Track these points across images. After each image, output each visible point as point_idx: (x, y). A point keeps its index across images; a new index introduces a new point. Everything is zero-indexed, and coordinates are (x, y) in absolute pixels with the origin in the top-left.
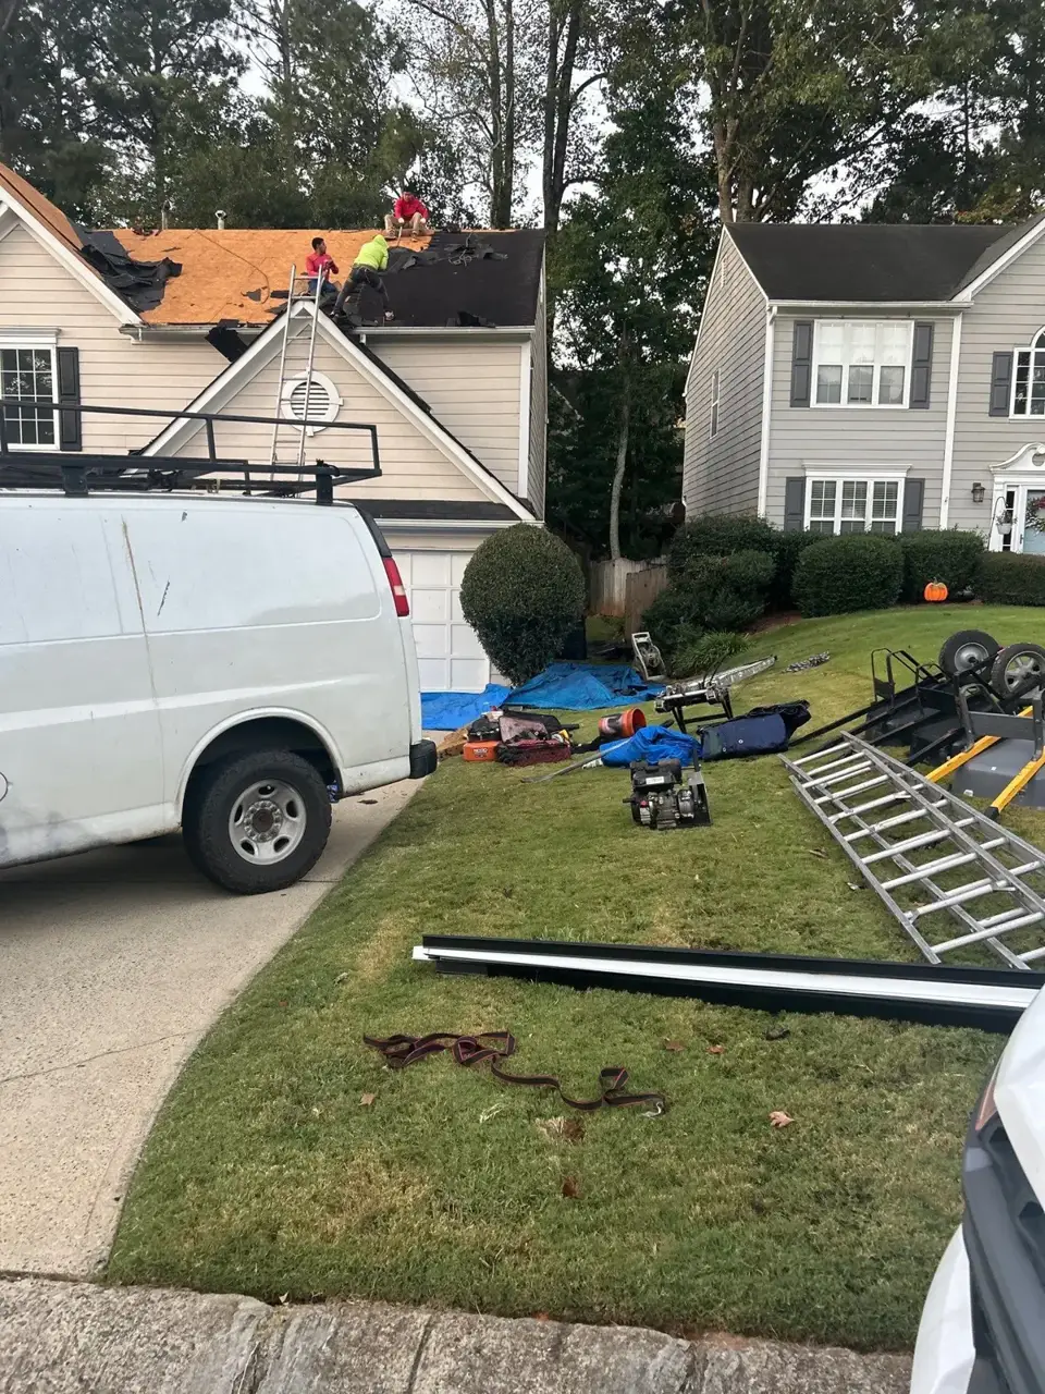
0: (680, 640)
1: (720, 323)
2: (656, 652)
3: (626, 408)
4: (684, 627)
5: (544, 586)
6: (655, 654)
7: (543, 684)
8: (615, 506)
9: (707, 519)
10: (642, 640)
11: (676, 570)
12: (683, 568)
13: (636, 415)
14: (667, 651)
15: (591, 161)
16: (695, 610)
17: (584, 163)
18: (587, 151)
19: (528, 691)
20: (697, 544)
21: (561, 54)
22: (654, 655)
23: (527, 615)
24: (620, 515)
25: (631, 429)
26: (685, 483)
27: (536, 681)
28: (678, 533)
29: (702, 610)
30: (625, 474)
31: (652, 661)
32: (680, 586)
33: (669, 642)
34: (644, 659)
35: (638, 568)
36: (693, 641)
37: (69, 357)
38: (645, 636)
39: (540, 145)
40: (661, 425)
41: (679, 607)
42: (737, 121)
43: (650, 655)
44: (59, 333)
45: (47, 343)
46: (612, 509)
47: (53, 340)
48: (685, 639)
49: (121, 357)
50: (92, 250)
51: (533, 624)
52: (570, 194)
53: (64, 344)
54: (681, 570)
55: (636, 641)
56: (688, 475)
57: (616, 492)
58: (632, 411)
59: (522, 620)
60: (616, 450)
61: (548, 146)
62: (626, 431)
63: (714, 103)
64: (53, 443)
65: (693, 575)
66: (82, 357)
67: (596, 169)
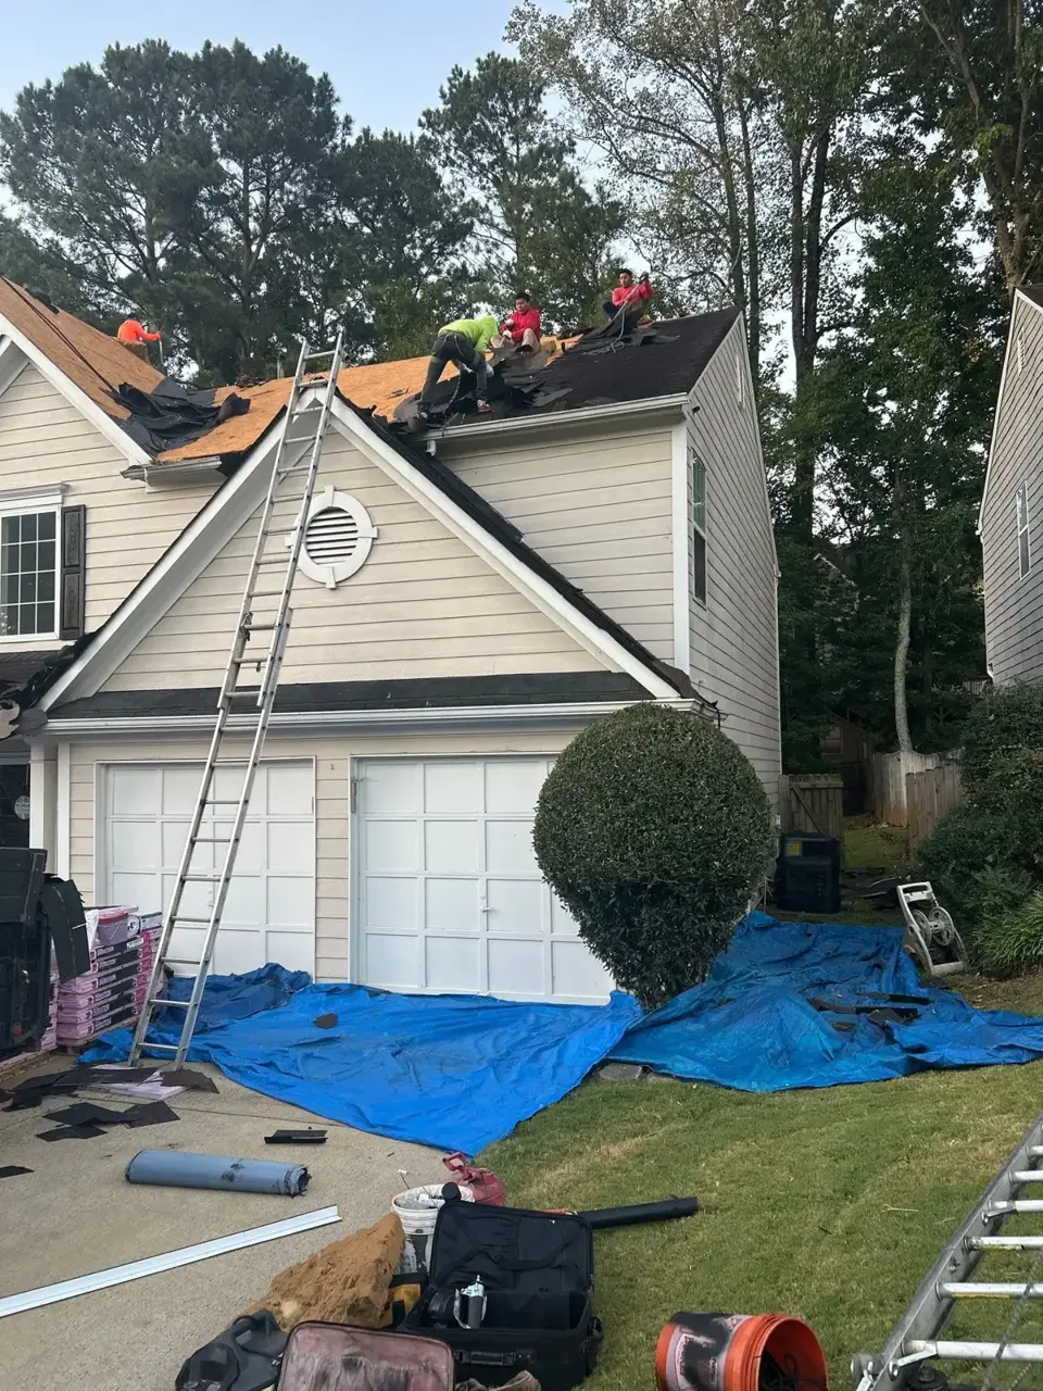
0: (988, 900)
1: (1022, 422)
2: (944, 919)
3: (905, 566)
4: (993, 877)
5: (675, 821)
6: (943, 922)
7: (700, 1008)
8: (899, 685)
9: (1022, 687)
10: (917, 896)
11: (975, 773)
12: (986, 769)
13: (920, 573)
14: (966, 919)
15: (849, 306)
16: (1015, 844)
17: (841, 309)
18: (843, 296)
19: (668, 1022)
20: (1007, 729)
21: (807, 197)
22: (941, 924)
23: (644, 878)
24: (908, 698)
25: (915, 592)
26: (989, 647)
27: (684, 1000)
28: (974, 714)
29: (1026, 841)
30: (911, 646)
31: (939, 935)
32: (983, 802)
33: (970, 903)
34: (923, 932)
35: (930, 763)
36: (1015, 903)
37: (76, 518)
38: (924, 888)
39: (788, 298)
40: (957, 586)
41: (981, 837)
42: (1027, 217)
43: (933, 924)
44: (65, 489)
45: (51, 504)
46: (896, 688)
47: (58, 499)
48: (998, 900)
49: (134, 511)
50: (128, 388)
51: (660, 894)
52: (826, 341)
53: (71, 502)
54: (985, 773)
55: (905, 899)
56: (993, 635)
57: (899, 668)
58: (915, 566)
59: (639, 887)
60: (896, 617)
61: (797, 297)
62: (907, 593)
63: (993, 197)
64: (52, 630)
65: (1005, 781)
66: (92, 517)
67: (856, 313)
